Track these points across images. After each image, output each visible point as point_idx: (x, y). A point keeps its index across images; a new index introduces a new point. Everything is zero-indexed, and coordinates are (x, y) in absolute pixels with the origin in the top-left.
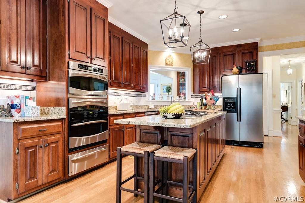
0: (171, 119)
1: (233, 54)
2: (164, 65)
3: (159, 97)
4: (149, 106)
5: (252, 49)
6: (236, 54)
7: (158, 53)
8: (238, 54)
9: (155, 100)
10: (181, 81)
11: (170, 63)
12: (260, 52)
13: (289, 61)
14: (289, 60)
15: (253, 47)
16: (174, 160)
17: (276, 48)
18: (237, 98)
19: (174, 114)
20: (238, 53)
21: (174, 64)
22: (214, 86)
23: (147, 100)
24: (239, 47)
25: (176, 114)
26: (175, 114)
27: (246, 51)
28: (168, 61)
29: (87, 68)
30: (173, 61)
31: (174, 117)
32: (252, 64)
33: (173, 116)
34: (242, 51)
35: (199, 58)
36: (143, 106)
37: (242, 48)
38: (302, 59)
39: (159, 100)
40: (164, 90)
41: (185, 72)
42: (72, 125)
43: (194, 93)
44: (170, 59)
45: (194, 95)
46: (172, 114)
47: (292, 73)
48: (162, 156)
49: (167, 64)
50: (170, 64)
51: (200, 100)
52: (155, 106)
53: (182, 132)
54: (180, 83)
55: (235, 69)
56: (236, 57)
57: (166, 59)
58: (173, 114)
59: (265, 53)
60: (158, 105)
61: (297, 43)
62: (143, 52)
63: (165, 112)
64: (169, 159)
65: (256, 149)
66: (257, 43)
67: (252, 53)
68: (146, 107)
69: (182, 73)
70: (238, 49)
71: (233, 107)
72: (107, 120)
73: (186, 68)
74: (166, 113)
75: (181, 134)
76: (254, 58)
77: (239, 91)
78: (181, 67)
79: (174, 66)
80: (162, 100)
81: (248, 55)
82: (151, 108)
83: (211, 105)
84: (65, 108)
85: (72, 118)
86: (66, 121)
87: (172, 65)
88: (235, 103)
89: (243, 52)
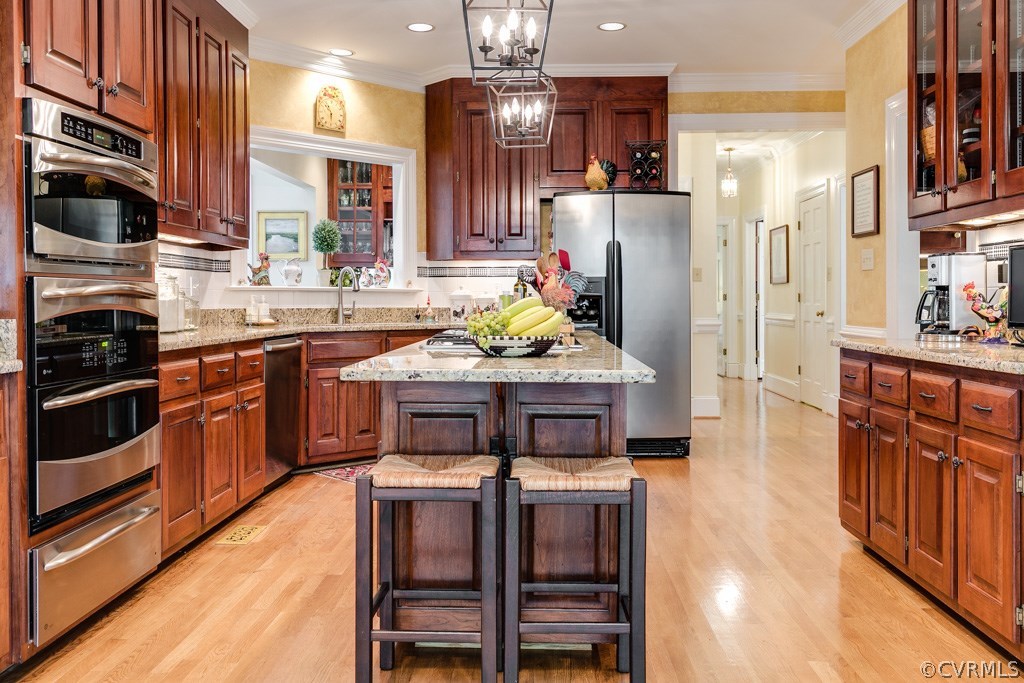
0: (519, 357)
1: (582, 113)
2: (309, 132)
3: (287, 275)
4: (243, 313)
5: (648, 100)
6: (596, 112)
7: (283, 73)
8: (600, 115)
9: (268, 283)
10: (346, 203)
11: (334, 124)
12: (673, 113)
13: (730, 150)
14: (728, 147)
15: (652, 93)
16: (597, 495)
17: (717, 105)
18: (607, 279)
19: (536, 338)
20: (600, 108)
21: (349, 128)
22: (513, 232)
23: (234, 285)
24: (605, 87)
25: (542, 337)
26: (539, 338)
27: (627, 106)
28: (323, 114)
29: (92, 135)
30: (344, 116)
31: (530, 350)
32: (654, 155)
33: (528, 346)
34: (615, 104)
35: (517, 123)
36: (217, 312)
37: (615, 94)
38: (765, 146)
39: (285, 285)
40: (270, 241)
41: (389, 168)
42: (47, 405)
43: (430, 257)
44: (334, 106)
45: (428, 264)
46: (529, 339)
47: (735, 194)
48: (553, 488)
49: (318, 127)
50: (333, 127)
51: (516, 285)
52: (274, 313)
53: (571, 401)
54: (342, 209)
55: (596, 172)
56: (594, 123)
57: (316, 105)
58: (533, 339)
59: (685, 118)
60: (284, 307)
61: (777, 94)
62: (234, 64)
63: (494, 333)
64: (578, 494)
65: (668, 462)
66: (664, 80)
67: (646, 113)
68: (229, 318)
69: (349, 165)
70: (601, 95)
71: (592, 313)
72: (155, 375)
73: (397, 148)
74: (498, 337)
75: (568, 410)
76: (655, 136)
77: (614, 254)
78: (377, 144)
79: (348, 140)
80: (300, 286)
81: (635, 120)
82: (254, 320)
83: (562, 304)
84: (13, 324)
85: (45, 372)
86: (20, 386)
87: (340, 132)
88: (601, 297)
89: (618, 106)
